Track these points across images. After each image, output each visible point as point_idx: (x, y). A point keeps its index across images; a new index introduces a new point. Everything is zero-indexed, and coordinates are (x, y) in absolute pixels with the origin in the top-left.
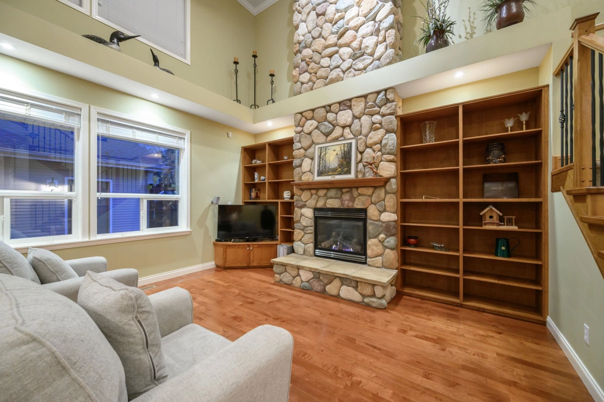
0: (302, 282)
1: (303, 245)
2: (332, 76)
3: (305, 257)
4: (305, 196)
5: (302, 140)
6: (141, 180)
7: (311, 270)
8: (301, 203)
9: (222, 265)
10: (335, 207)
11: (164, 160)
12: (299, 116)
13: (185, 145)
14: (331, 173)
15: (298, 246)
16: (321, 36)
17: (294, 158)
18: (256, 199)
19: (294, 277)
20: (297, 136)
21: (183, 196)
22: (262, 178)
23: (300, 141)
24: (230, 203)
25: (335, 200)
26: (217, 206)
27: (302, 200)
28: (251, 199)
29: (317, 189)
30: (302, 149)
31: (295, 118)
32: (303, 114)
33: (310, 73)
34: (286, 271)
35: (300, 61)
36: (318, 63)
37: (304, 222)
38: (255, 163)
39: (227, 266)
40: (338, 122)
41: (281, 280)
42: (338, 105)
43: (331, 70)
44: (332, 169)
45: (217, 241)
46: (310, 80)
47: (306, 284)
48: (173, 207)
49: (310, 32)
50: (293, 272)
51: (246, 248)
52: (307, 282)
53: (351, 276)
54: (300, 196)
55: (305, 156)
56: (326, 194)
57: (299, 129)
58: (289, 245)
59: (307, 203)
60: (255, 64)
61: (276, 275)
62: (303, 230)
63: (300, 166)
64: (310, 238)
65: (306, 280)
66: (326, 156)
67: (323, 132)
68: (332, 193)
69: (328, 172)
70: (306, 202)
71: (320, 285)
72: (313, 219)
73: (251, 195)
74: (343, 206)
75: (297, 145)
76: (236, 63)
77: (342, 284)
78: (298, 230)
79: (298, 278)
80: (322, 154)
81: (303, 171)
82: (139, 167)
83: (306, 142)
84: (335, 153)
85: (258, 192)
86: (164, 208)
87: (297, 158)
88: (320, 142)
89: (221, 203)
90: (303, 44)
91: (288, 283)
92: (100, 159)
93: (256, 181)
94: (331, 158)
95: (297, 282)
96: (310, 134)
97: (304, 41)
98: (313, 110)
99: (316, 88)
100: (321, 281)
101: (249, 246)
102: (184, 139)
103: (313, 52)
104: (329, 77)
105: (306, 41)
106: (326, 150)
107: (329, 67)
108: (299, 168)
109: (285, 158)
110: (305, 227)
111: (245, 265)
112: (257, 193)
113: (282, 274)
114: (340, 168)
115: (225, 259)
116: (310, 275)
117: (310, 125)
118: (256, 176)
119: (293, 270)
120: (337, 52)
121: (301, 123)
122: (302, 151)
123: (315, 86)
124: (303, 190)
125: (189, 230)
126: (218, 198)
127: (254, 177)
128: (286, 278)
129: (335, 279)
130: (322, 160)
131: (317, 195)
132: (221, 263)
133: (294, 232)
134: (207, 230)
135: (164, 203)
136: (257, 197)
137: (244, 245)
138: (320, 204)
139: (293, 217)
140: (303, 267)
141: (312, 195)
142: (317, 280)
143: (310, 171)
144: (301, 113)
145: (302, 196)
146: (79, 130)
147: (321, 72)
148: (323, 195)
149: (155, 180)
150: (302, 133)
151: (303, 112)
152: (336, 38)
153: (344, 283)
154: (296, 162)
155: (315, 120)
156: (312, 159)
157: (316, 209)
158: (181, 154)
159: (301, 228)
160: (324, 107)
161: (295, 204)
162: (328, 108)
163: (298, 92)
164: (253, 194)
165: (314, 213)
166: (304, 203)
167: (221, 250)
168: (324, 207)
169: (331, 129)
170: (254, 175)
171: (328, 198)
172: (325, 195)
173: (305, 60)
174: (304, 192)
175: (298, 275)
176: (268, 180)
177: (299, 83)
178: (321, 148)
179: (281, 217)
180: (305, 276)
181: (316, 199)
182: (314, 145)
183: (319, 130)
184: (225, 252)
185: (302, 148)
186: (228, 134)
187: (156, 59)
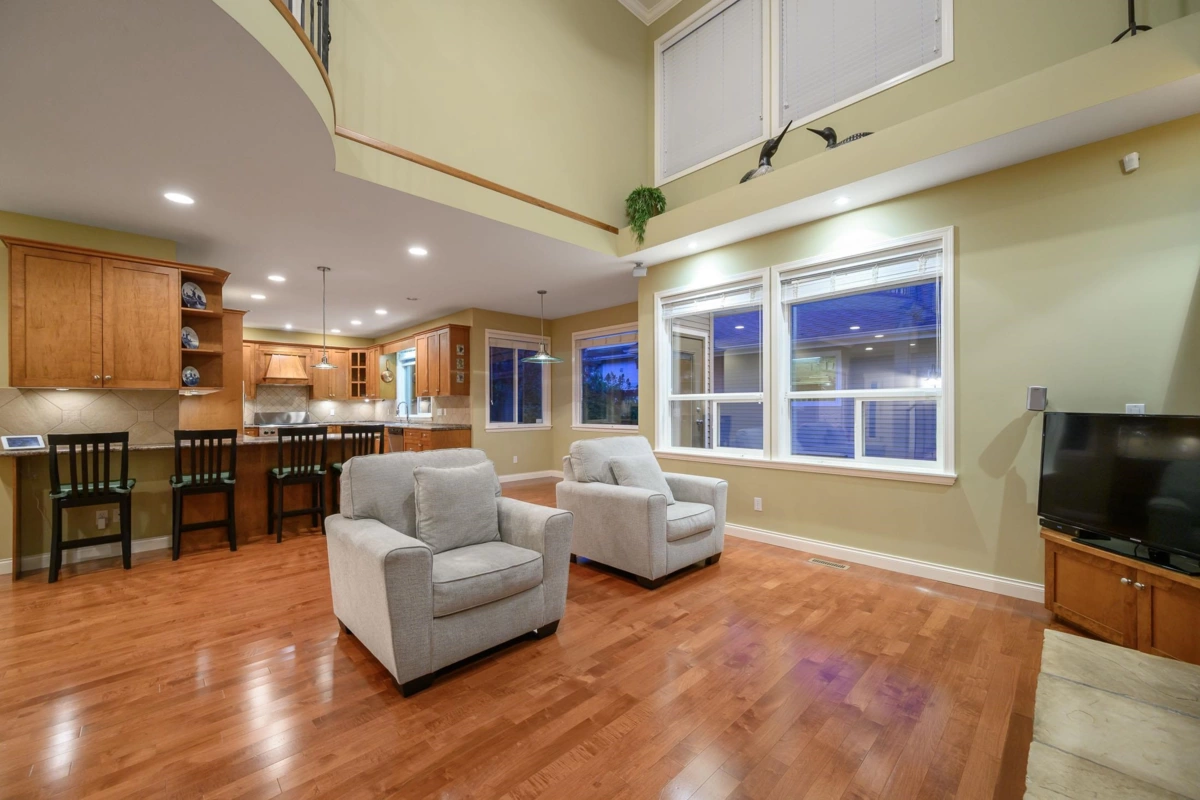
13: (942, 267)
24: (1136, 409)
92: (795, 340)
101: (1132, 573)
102: (941, 251)
115: (1052, 586)
125: (952, 473)
126: (1039, 391)
186: (1122, 164)
187: (829, 136)
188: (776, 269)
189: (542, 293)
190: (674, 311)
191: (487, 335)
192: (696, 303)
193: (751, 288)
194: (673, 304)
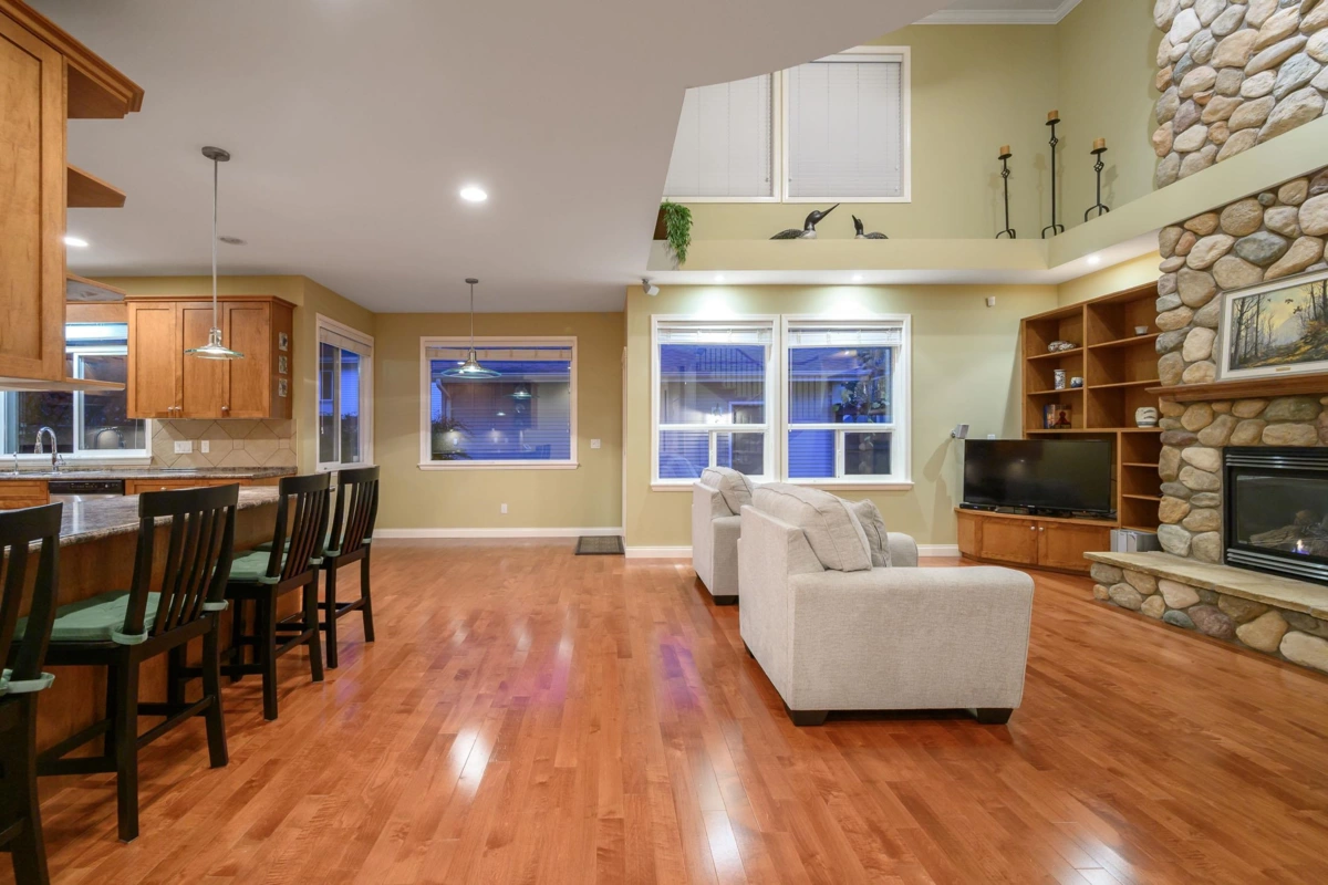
0: (1167, 608)
1: (1187, 534)
2: (1280, 116)
3: (1191, 561)
4: (1192, 418)
5: (1182, 286)
6: (822, 398)
7: (1188, 583)
8: (1180, 436)
9: (973, 553)
10: (1295, 443)
11: (861, 361)
12: (1174, 232)
13: (902, 341)
14: (1277, 359)
15: (1168, 533)
16: (1244, 23)
17: (1160, 331)
18: (1061, 428)
19: (1145, 596)
20: (1168, 280)
21: (899, 425)
22: (1075, 380)
23: (1176, 291)
24: (991, 437)
25: (1294, 425)
26: (963, 441)
27: (1183, 427)
28: (1045, 427)
29: (1233, 401)
30: (1182, 308)
31: (1161, 238)
32: (1186, 226)
33: (1209, 124)
34: (1123, 580)
35: (1177, 101)
36: (1236, 93)
37: (1189, 480)
38: (1057, 349)
39: (984, 556)
40: (1303, 225)
41: (1110, 598)
42: (1304, 183)
43: (1278, 100)
44: (1279, 349)
45: (962, 506)
46: (1207, 141)
47: (1180, 615)
48: (882, 444)
49: (1205, 26)
50: (1141, 584)
51: (1029, 527)
52: (1181, 609)
53: (1314, 610)
54: (1178, 418)
55: (1192, 324)
56: (1263, 410)
57: (1175, 261)
58: (1147, 532)
59: (1199, 436)
60: (1053, 136)
61: (1097, 586)
62: (1186, 498)
63: (1179, 347)
64: (1209, 519)
65: (1177, 606)
66: (1261, 317)
67: (1251, 258)
68: (1284, 408)
69: (1267, 356)
70: (1197, 431)
71: (1219, 621)
72: (1221, 473)
73: (1045, 418)
74: (1323, 441)
75: (1166, 300)
76: (1004, 157)
77: (1290, 629)
78: (1172, 498)
79: (1156, 600)
80: (1247, 315)
81: (1187, 360)
82: (820, 377)
83: (1193, 292)
84: (1291, 307)
85: (1066, 411)
86: (862, 447)
87: (1168, 331)
88: (1241, 283)
89: (972, 435)
90: (1185, 62)
91: (1127, 605)
93: (1060, 388)
94: (1278, 322)
95: (1153, 606)
96: (1208, 268)
97: (1188, 54)
98: (1217, 211)
99: (1229, 156)
100: (1221, 611)
101: (1035, 523)
102: (901, 329)
103: (1218, 69)
104: (1270, 120)
105: (1192, 54)
106: (1258, 303)
107: (1270, 93)
108: (1175, 354)
109: (1140, 330)
110: (1193, 491)
111: (1027, 561)
112: (1062, 415)
113: (1114, 586)
114: (1306, 343)
115: (980, 542)
116: (1191, 597)
117: (1206, 249)
118: (1058, 378)
119: (1141, 580)
120: (1300, 48)
121: (1179, 248)
122: (1184, 312)
123: (1224, 151)
124: (1186, 404)
125: (909, 482)
126: (965, 428)
127: (1054, 380)
128: (1125, 594)
129: (1266, 612)
130: (1247, 328)
131: (1232, 415)
132: (971, 549)
133: (1159, 502)
134: (942, 487)
135: (861, 437)
136: (1063, 422)
137: (1023, 520)
138: (1243, 436)
139: (1156, 469)
140: (1168, 574)
141: (1214, 415)
142: (1209, 608)
143: (1209, 358)
144: (1180, 224)
145: (1184, 420)
146: (770, 347)
147: (1245, 113)
148: (1252, 415)
149: (843, 396)
150: (1185, 270)
151: (1185, 221)
152: (1296, 14)
153: (1293, 624)
154: (1163, 340)
155: (1225, 233)
156: (1215, 328)
157: (1227, 450)
158: (895, 354)
159: (1182, 493)
160: (1255, 196)
161: (1162, 437)
162: (1270, 197)
163: (1171, 177)
164: (1052, 417)
165: (1224, 459)
166: (1192, 435)
167: (970, 525)
168: (1255, 444)
169: (1276, 248)
170: (1054, 375)
171: (1268, 423)
172: (1260, 414)
173: (1191, 97)
174: (1190, 409)
175: (1157, 592)
176: (1089, 384)
177: (1174, 156)
178: (1244, 299)
179: (1124, 467)
180: (1174, 596)
181: (1229, 424)
182: (1219, 295)
183: (1237, 255)
184: (980, 529)
185: (1183, 304)
186: (987, 301)
187: (859, 226)
188: (786, 317)
189: (472, 282)
190: (673, 338)
191: (319, 324)
192: (700, 334)
193: (759, 330)
194: (670, 330)
